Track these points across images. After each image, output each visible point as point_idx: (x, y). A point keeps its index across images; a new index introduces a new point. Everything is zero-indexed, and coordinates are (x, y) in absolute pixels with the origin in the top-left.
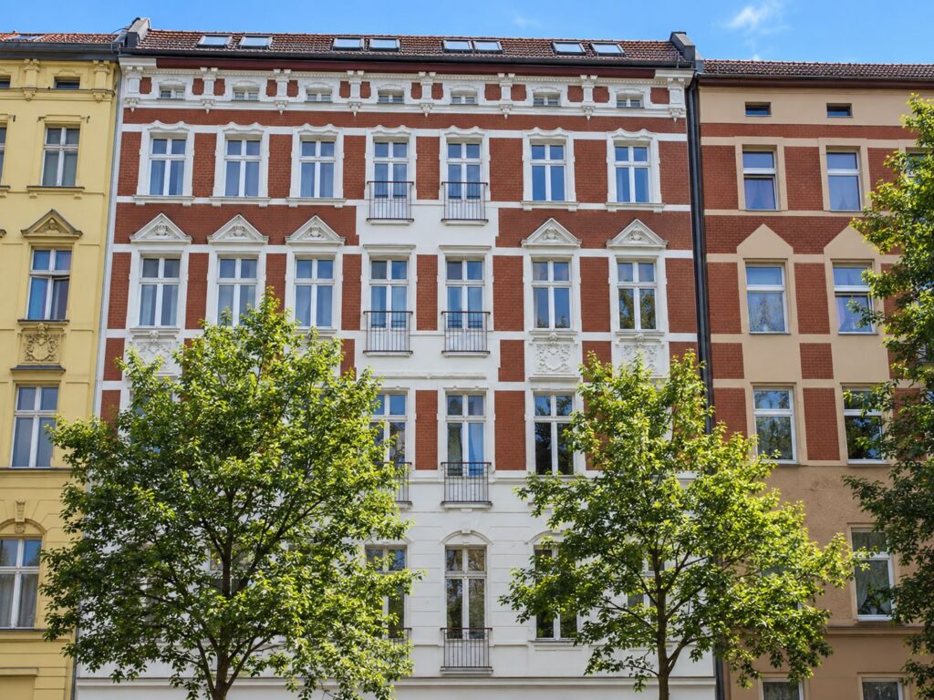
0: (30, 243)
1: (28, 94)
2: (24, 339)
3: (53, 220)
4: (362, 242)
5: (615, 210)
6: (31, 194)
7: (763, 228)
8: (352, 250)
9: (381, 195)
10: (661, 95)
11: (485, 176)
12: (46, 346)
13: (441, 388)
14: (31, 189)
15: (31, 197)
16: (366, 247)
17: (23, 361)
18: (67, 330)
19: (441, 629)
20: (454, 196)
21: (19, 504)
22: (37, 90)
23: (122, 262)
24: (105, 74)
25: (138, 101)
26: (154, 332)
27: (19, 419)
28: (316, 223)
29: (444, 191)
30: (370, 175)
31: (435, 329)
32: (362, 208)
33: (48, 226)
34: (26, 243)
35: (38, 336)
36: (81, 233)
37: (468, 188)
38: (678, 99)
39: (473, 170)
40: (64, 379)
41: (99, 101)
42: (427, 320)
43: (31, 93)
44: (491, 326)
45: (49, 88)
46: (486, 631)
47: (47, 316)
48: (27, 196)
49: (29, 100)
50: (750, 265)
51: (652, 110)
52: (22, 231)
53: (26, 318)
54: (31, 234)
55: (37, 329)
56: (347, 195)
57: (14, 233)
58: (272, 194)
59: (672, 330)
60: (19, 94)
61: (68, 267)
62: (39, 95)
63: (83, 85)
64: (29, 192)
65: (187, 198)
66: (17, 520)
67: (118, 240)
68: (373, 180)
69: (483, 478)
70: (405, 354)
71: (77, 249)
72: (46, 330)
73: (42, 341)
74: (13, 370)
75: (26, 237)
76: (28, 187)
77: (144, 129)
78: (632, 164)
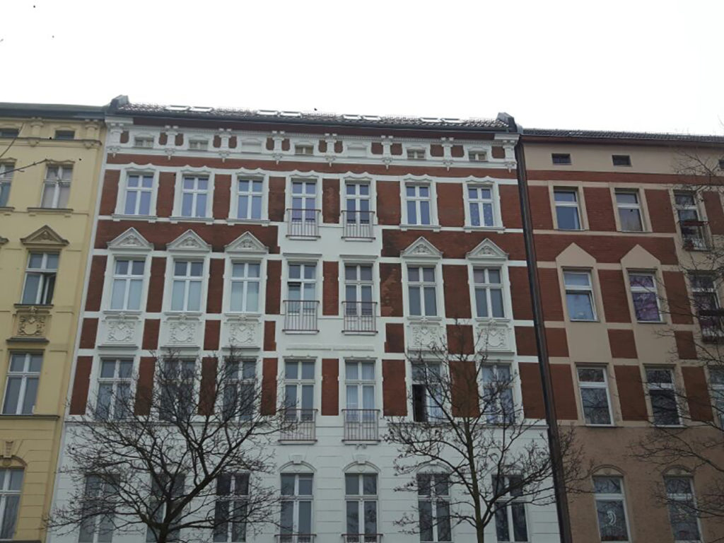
0: (27, 249)
1: (33, 142)
2: (18, 320)
3: (46, 232)
4: (282, 251)
5: (470, 231)
6: (31, 213)
7: (573, 246)
8: (274, 257)
9: (296, 219)
10: (499, 153)
11: (373, 206)
12: (35, 324)
13: (341, 357)
14: (30, 210)
15: (31, 215)
16: (285, 254)
17: (16, 335)
18: (52, 312)
19: (342, 535)
20: (351, 220)
21: (7, 443)
22: (40, 139)
23: (99, 263)
24: (93, 129)
25: (118, 148)
26: (122, 314)
27: (10, 379)
28: (248, 237)
29: (343, 218)
30: (288, 204)
31: (337, 314)
32: (282, 228)
33: (42, 236)
34: (24, 248)
35: (30, 316)
36: (66, 241)
37: (361, 215)
38: (510, 155)
39: (365, 203)
40: (47, 348)
41: (88, 148)
42: (330, 308)
43: (35, 142)
44: (379, 312)
45: (50, 138)
46: (378, 537)
47: (38, 302)
48: (27, 215)
49: (33, 146)
50: (566, 272)
51: (493, 163)
52: (21, 239)
53: (21, 303)
54: (28, 242)
55: (29, 311)
56: (272, 218)
57: (15, 241)
58: (216, 216)
59: (515, 318)
60: (25, 142)
61: (56, 266)
62: (41, 143)
63: (77, 137)
64: (29, 212)
65: (153, 218)
66: (5, 456)
67: (98, 246)
68: (291, 208)
69: (374, 423)
70: (314, 332)
71: (64, 254)
72: (36, 312)
73: (32, 320)
74: (9, 341)
75: (24, 244)
76: (28, 208)
77: (122, 168)
78: (480, 200)
